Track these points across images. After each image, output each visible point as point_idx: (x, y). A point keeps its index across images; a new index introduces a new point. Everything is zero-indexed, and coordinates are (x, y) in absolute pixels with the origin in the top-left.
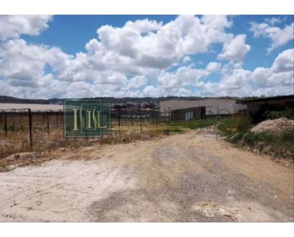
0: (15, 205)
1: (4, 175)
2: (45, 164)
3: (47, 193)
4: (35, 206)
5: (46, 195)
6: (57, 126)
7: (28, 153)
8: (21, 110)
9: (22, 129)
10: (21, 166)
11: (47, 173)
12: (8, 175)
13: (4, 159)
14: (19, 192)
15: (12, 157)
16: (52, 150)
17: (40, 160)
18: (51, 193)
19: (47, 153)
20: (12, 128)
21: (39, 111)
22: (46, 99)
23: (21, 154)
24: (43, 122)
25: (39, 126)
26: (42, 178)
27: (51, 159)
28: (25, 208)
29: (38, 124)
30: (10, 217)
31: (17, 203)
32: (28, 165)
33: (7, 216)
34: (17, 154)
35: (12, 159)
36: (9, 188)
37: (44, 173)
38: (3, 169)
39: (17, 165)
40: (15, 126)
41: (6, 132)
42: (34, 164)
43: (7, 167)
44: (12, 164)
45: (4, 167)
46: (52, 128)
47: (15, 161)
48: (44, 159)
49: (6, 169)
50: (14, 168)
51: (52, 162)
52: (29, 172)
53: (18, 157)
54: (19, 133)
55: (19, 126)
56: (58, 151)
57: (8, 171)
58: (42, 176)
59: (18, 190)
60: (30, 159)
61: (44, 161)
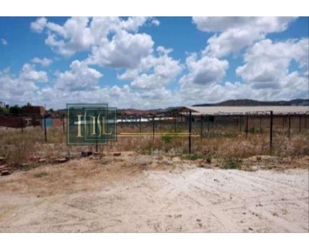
0: (260, 205)
1: (249, 175)
2: (289, 172)
3: (294, 204)
4: (280, 214)
5: (293, 206)
6: (300, 130)
7: (269, 157)
8: (263, 112)
9: (261, 132)
10: (263, 169)
11: (291, 181)
12: (251, 175)
13: (247, 159)
14: (263, 194)
15: (254, 158)
16: (296, 157)
17: (282, 166)
18: (298, 205)
19: (290, 160)
20: (253, 131)
21: (281, 114)
22: (289, 100)
23: (263, 157)
24: (283, 125)
25: (279, 130)
26: (286, 186)
27: (295, 167)
28: (269, 211)
29: (277, 128)
30: (257, 215)
31: (262, 204)
32: (270, 168)
33: (253, 214)
34: (259, 156)
35: (254, 160)
36: (254, 188)
37: (289, 181)
38: (247, 168)
39: (259, 167)
40: (255, 128)
41: (247, 134)
42: (277, 169)
43: (250, 166)
44: (255, 165)
45: (248, 167)
46: (294, 133)
47: (257, 162)
48: (287, 166)
49: (249, 169)
50: (257, 170)
51: (297, 170)
52: (272, 176)
53: (259, 159)
54: (258, 135)
55: (258, 129)
56: (303, 159)
57: (251, 170)
58: (286, 184)
59: (263, 192)
60: (272, 163)
61: (287, 168)
